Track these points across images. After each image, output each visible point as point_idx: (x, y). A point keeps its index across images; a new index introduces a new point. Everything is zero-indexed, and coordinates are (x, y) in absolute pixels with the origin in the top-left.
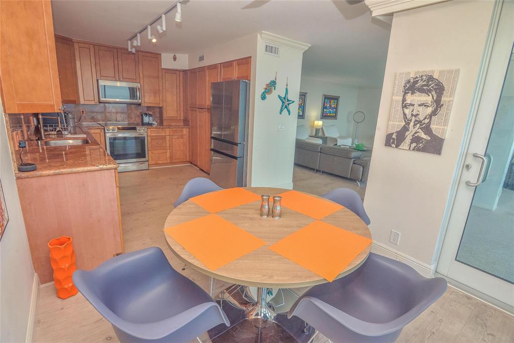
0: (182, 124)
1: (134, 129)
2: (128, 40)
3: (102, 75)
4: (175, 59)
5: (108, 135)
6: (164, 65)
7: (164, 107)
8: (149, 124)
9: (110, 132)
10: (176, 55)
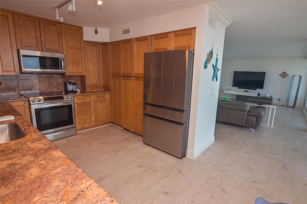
0: (103, 90)
1: (62, 98)
2: (55, 8)
3: (22, 45)
4: (96, 32)
5: (34, 107)
6: (86, 38)
7: (87, 76)
8: (74, 92)
9: (35, 103)
10: (97, 28)
